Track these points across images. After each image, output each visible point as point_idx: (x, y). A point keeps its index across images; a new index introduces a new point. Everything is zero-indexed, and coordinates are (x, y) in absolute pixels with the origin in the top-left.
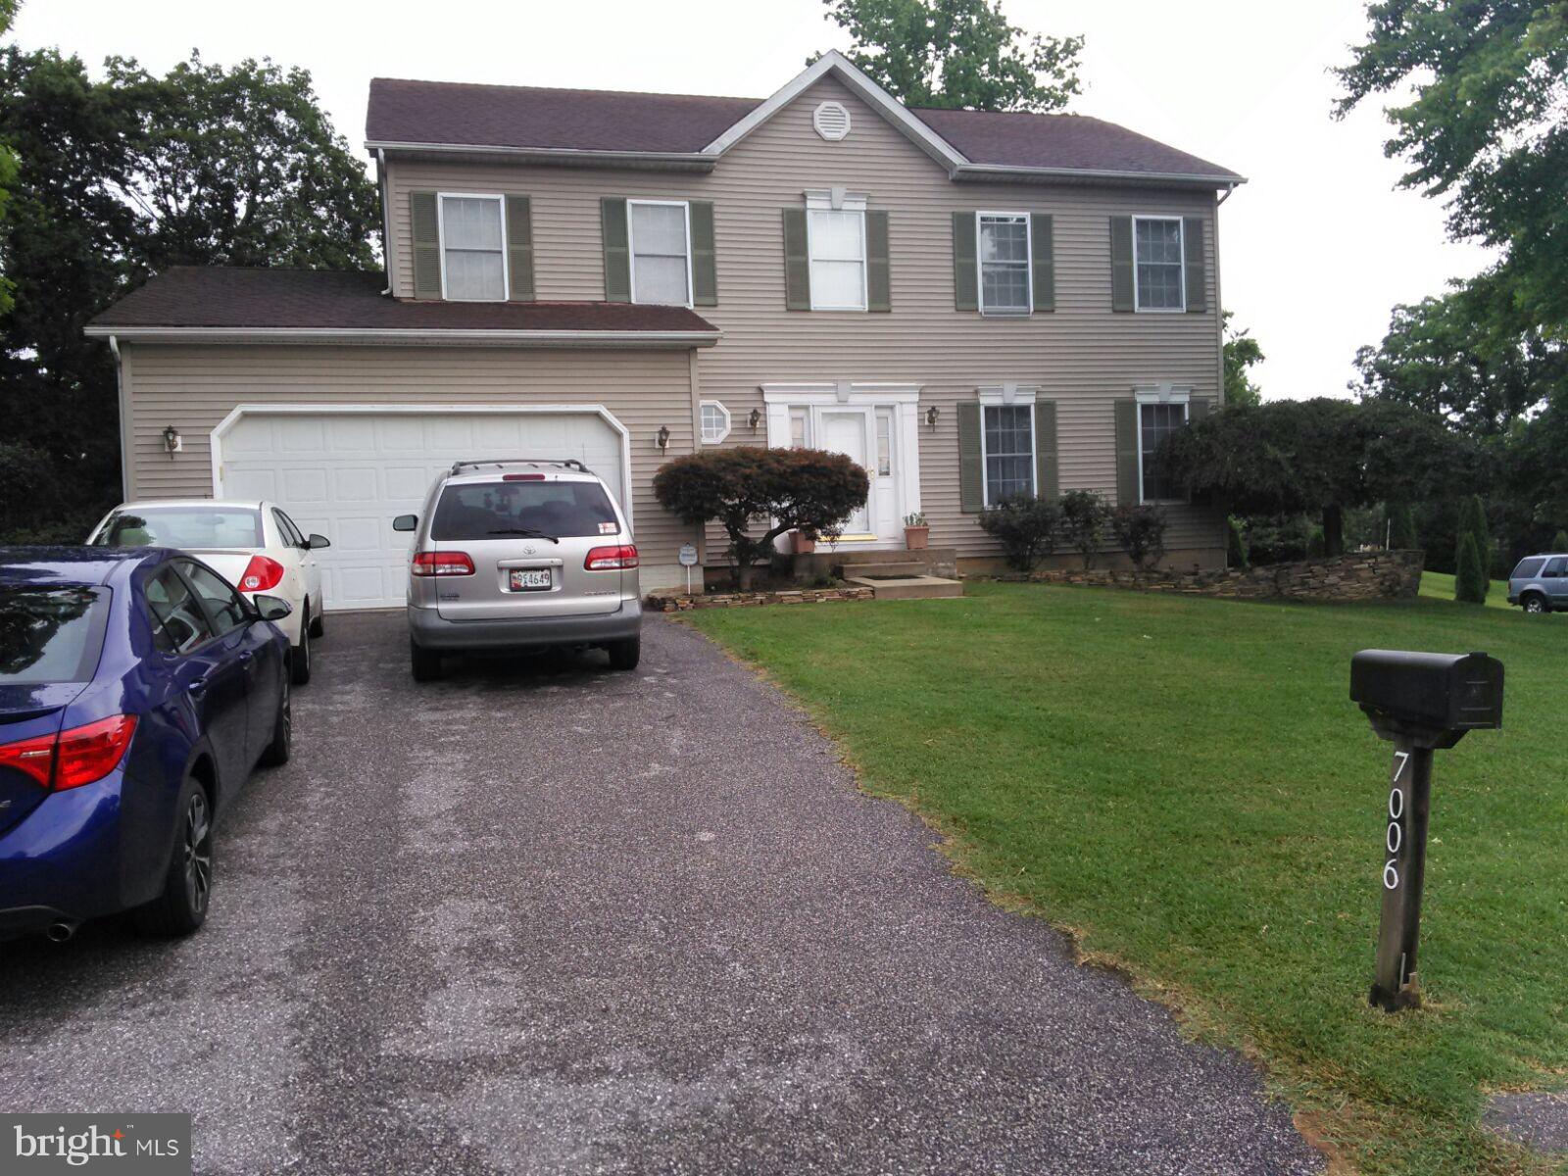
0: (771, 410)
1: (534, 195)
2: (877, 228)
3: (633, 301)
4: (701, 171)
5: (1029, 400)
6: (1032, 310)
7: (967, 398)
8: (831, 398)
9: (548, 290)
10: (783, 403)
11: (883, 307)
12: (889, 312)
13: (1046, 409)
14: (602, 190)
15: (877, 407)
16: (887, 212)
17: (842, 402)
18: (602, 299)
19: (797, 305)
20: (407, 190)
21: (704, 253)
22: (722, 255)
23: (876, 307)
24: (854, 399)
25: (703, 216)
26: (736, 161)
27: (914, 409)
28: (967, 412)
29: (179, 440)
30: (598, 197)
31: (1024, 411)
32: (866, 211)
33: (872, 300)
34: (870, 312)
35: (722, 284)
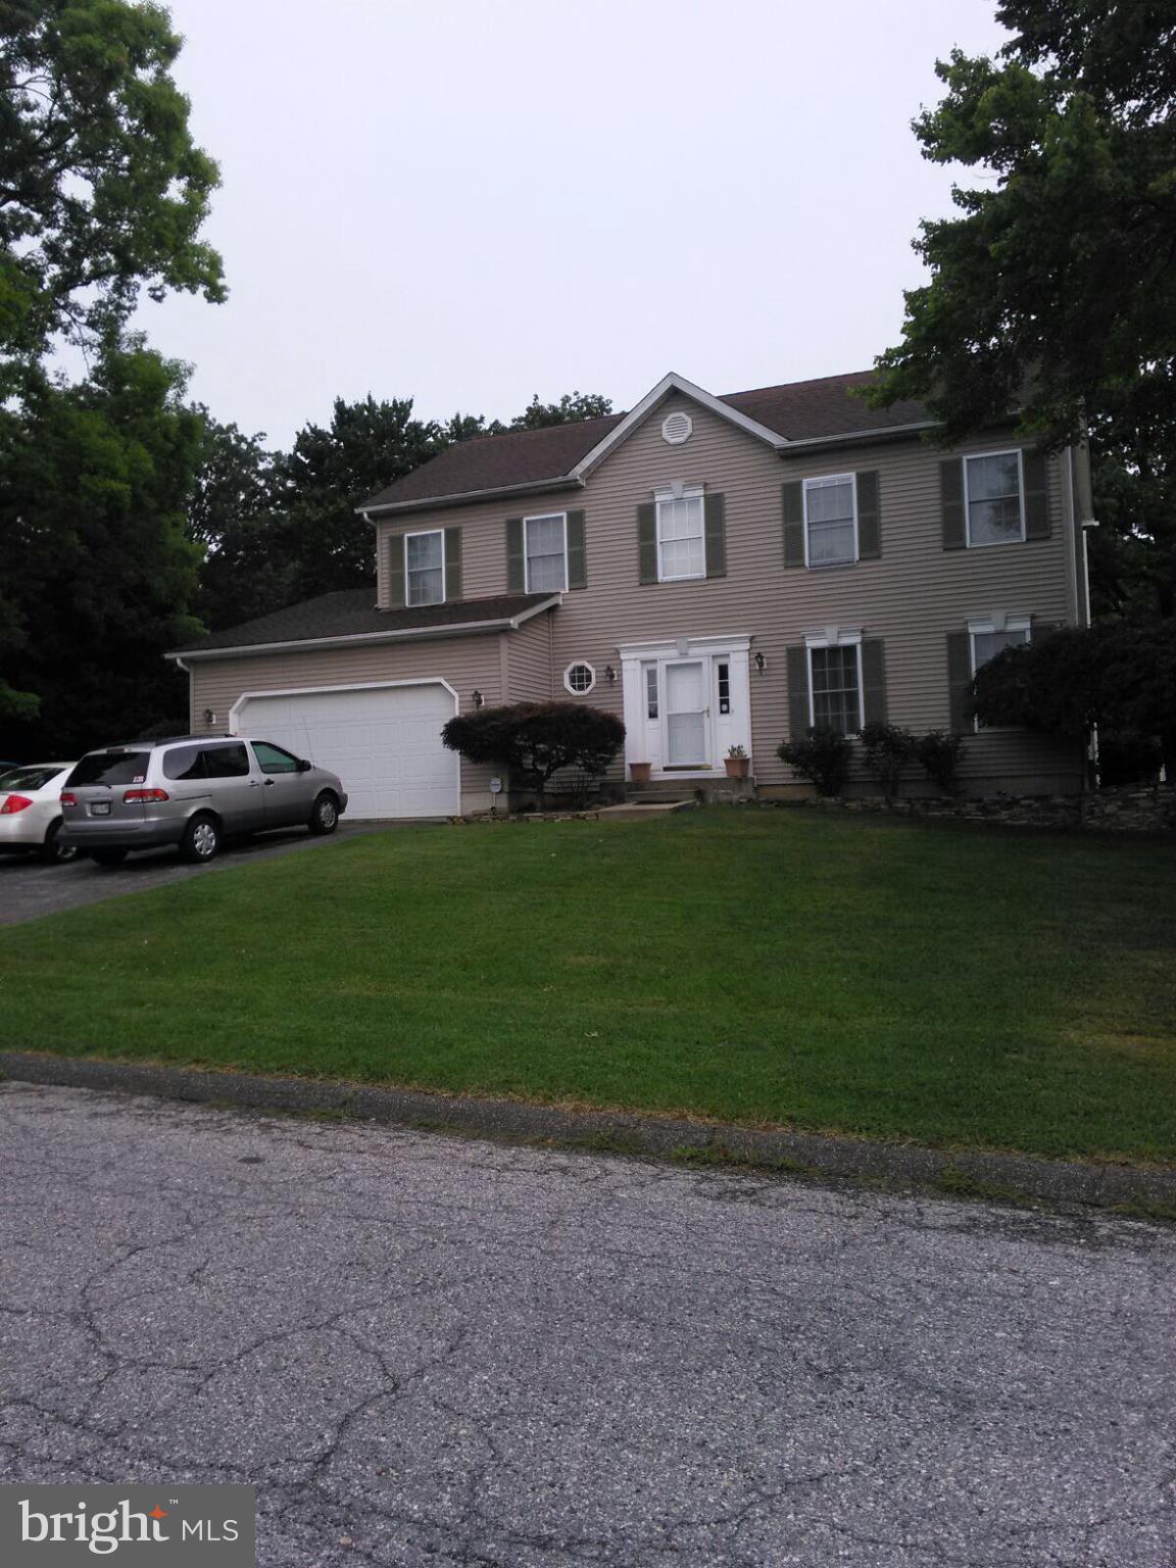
0: (625, 666)
1: (463, 525)
2: (715, 509)
3: (526, 592)
4: (573, 489)
5: (854, 639)
6: (857, 557)
7: (794, 642)
8: (674, 652)
9: (470, 593)
10: (635, 659)
11: (718, 573)
12: (724, 576)
13: (874, 648)
14: (505, 514)
15: (714, 657)
16: (723, 493)
17: (684, 655)
18: (504, 593)
19: (648, 580)
20: (387, 536)
21: (577, 549)
22: (591, 547)
23: (712, 574)
24: (694, 651)
25: (577, 521)
26: (602, 474)
27: (745, 656)
28: (795, 655)
29: (214, 716)
30: (503, 520)
31: (850, 650)
32: (704, 496)
33: (709, 567)
34: (708, 578)
35: (591, 571)
